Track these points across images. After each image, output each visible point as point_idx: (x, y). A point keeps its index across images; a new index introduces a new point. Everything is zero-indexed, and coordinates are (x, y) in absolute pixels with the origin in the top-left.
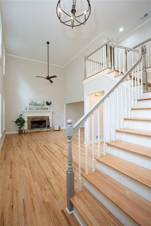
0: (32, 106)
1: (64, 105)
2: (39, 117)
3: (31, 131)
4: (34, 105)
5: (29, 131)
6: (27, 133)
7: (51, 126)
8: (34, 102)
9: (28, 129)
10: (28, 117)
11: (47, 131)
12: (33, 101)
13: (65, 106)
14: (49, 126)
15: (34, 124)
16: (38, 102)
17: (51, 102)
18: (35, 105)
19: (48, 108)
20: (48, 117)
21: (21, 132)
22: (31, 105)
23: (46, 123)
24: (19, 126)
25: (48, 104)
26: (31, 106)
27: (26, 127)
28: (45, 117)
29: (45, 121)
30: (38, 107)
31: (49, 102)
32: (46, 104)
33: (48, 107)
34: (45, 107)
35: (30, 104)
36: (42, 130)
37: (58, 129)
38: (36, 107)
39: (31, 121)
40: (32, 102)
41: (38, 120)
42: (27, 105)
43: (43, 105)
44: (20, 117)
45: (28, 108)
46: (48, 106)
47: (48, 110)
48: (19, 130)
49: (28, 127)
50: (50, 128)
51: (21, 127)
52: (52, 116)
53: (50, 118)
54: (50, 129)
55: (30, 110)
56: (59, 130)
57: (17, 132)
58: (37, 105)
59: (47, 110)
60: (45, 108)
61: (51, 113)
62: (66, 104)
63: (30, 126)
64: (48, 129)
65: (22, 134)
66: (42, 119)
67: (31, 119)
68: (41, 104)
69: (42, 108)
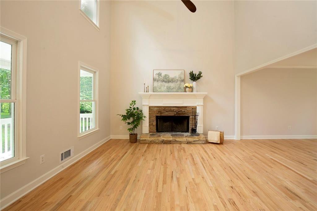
0: (160, 83)
2: (173, 109)
3: (152, 139)
4: (163, 81)
7: (199, 130)
8: (163, 74)
9: (150, 132)
10: (150, 107)
11: (189, 143)
12: (161, 72)
14: (194, 131)
15: (166, 122)
16: (173, 75)
17: (200, 73)
18: (166, 82)
19: (194, 86)
20: (194, 109)
21: (134, 139)
22: (158, 81)
23: (190, 122)
24: (131, 126)
25: (194, 77)
26: (156, 84)
27: (145, 126)
28: (186, 107)
29: (188, 118)
30: (172, 85)
31: (196, 73)
32: (188, 76)
34: (187, 85)
35: (154, 80)
36: (177, 139)
37: (216, 139)
38: (167, 85)
39: (156, 116)
40: (160, 74)
41: (172, 114)
42: (149, 82)
43: (183, 81)
44: (132, 106)
45: (150, 88)
46: (194, 83)
47: (194, 90)
48: (131, 134)
49: (150, 128)
50: (198, 135)
51: (135, 127)
52: (204, 106)
53: (199, 111)
54: (196, 138)
55: (153, 92)
56: (221, 142)
57: (127, 137)
58: (169, 82)
59: (192, 91)
60: (187, 87)
61: (202, 100)
62: (242, 77)
63: (154, 127)
64: (191, 138)
65: (136, 142)
66: (179, 113)
67: (157, 111)
68: (177, 79)
69: (180, 88)
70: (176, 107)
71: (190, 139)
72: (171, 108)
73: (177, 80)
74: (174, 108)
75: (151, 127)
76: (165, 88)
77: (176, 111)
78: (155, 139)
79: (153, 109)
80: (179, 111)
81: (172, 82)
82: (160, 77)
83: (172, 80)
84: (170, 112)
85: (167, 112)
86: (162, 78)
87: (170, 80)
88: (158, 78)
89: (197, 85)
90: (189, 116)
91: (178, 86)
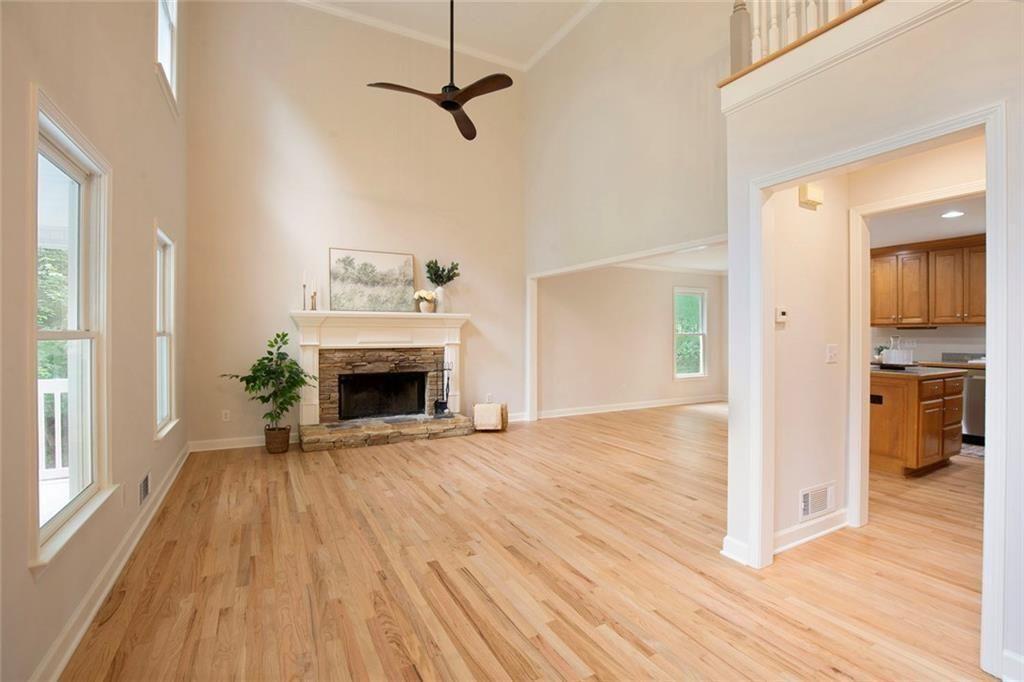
0: (349, 287)
1: (529, 282)
2: (385, 354)
3: (336, 436)
4: (359, 280)
5: (327, 435)
6: (317, 447)
7: (453, 405)
8: (358, 263)
9: (322, 420)
10: (322, 352)
11: (432, 436)
12: (352, 255)
13: (531, 288)
14: (440, 406)
15: (357, 392)
16: (383, 265)
17: (454, 267)
18: (366, 283)
19: (440, 298)
20: (439, 353)
21: (280, 443)
22: (343, 280)
23: (428, 387)
24: (269, 407)
25: (439, 276)
26: (338, 288)
27: (310, 405)
28: (419, 349)
29: (420, 378)
30: (383, 292)
31: (444, 264)
32: (424, 274)
33: (437, 292)
34: (423, 293)
35: (333, 276)
36: (405, 431)
37: (494, 422)
38: (369, 291)
39: (340, 376)
40: (348, 262)
41: (383, 368)
42: (318, 281)
43: (412, 283)
44: (274, 350)
45: (323, 299)
46: (440, 289)
47: (439, 308)
48: (269, 431)
49: (322, 410)
50: (451, 416)
51: (283, 408)
52: (462, 349)
53: (450, 358)
54: (449, 424)
55: (331, 310)
56: (503, 429)
57: (258, 440)
58: (374, 283)
59: (435, 311)
60: (421, 299)
61: (458, 332)
62: (540, 282)
63: (334, 406)
64: (438, 423)
65: (286, 451)
66: (402, 364)
67: (341, 362)
68: (397, 276)
69: (405, 302)
70: (393, 349)
71: (436, 427)
72: (381, 353)
73: (397, 280)
74: (390, 353)
75: (326, 405)
76: (365, 299)
77: (393, 360)
78: (344, 435)
79: (331, 356)
80: (401, 361)
81: (383, 285)
82: (350, 269)
83: (383, 279)
84: (376, 364)
85: (369, 363)
86: (356, 274)
87: (378, 279)
88: (343, 271)
89: (445, 296)
90: (427, 372)
91: (399, 294)
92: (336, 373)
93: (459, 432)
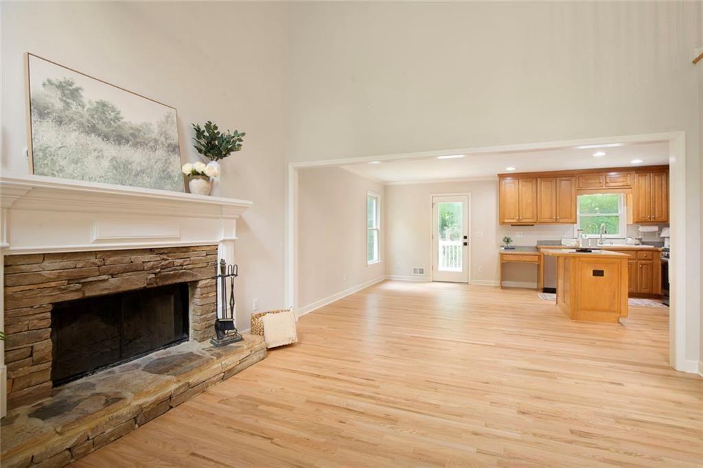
0: (73, 137)
2: (139, 259)
4: (92, 129)
8: (89, 98)
9: (11, 403)
10: (11, 262)
11: (228, 374)
12: (79, 81)
14: (223, 327)
17: (237, 136)
18: (106, 137)
19: (216, 177)
20: (211, 252)
23: (196, 302)
25: (214, 146)
26: (48, 134)
28: (187, 249)
30: (137, 157)
32: (190, 137)
33: (212, 168)
35: (37, 110)
38: (111, 150)
39: (55, 304)
40: (69, 92)
41: (137, 282)
46: (213, 162)
47: (216, 191)
50: (240, 339)
54: (245, 351)
58: (120, 139)
59: (210, 193)
61: (234, 223)
63: (43, 366)
66: (165, 272)
67: (58, 278)
68: (155, 135)
69: (170, 177)
70: (151, 250)
72: (133, 257)
73: (156, 141)
74: (147, 257)
75: (23, 371)
76: (106, 164)
77: (152, 268)
79: (35, 268)
80: (163, 268)
81: (135, 145)
82: (74, 105)
83: (134, 136)
84: (126, 276)
85: (113, 275)
86: (87, 116)
87: (127, 132)
88: (59, 105)
90: (197, 282)
91: (159, 165)
92: (46, 301)
93: (255, 358)
